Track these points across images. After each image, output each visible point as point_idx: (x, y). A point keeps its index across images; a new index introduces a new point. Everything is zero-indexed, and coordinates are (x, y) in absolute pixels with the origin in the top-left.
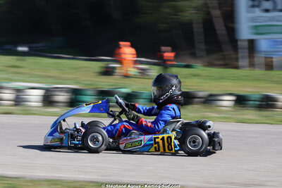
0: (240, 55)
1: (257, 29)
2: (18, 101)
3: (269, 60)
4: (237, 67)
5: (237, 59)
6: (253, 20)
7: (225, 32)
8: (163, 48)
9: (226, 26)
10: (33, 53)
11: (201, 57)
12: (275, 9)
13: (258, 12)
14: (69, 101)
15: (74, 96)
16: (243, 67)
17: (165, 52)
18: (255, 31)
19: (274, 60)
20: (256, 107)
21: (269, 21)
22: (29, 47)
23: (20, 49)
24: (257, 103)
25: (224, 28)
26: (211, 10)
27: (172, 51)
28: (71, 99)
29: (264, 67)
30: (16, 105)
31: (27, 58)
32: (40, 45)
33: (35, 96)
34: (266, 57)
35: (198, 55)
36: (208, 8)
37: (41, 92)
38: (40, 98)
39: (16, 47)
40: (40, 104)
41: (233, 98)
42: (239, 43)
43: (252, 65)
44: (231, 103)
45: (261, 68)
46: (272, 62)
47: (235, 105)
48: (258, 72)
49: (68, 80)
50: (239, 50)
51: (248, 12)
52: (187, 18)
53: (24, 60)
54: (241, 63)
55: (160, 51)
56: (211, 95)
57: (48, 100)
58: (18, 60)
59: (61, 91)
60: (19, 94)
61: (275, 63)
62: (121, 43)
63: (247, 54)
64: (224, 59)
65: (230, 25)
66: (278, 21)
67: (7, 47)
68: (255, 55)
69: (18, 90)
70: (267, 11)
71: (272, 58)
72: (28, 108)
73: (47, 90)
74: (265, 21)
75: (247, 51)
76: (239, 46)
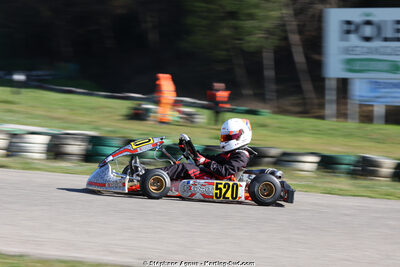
0: (327, 97)
1: (351, 64)
3: (365, 109)
4: (322, 117)
5: (322, 106)
6: (347, 50)
7: (305, 66)
8: (217, 85)
9: (307, 58)
11: (271, 100)
12: (379, 38)
13: (354, 40)
14: (84, 153)
15: (90, 147)
17: (218, 90)
18: (348, 67)
19: (375, 109)
20: (348, 173)
21: (368, 53)
25: (304, 60)
26: (289, 35)
27: (226, 89)
28: (87, 150)
31: (23, 90)
34: (361, 105)
35: (267, 97)
36: (285, 31)
37: (45, 139)
41: (316, 159)
42: (327, 82)
43: (342, 115)
44: (313, 167)
45: (353, 119)
46: (372, 111)
47: (318, 169)
48: (352, 125)
49: (83, 124)
50: (327, 92)
51: (342, 40)
52: (252, 44)
54: (327, 111)
55: (211, 88)
56: (285, 154)
61: (375, 114)
62: (161, 75)
63: (334, 98)
64: (304, 104)
65: (316, 57)
66: (383, 54)
68: (349, 101)
70: (367, 39)
71: (372, 106)
73: (54, 137)
74: (363, 53)
75: (334, 93)
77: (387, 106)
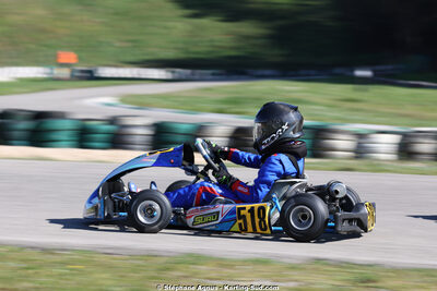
2: (360, 152)
10: (380, 79)
22: (374, 71)
23: (359, 73)
30: (357, 158)
32: (390, 67)
33: (385, 145)
38: (393, 148)
39: (352, 71)
40: (394, 157)
53: (366, 90)
57: (406, 151)
58: (355, 90)
59: (425, 137)
60: (362, 141)
67: (338, 70)
69: (360, 136)
72: (376, 162)
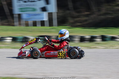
0: (15, 20)
1: (22, 10)
3: (27, 22)
4: (14, 26)
5: (14, 22)
6: (20, 6)
7: (8, 11)
9: (9, 8)
12: (29, 1)
13: (22, 3)
16: (16, 25)
18: (21, 10)
19: (29, 22)
20: (21, 42)
21: (27, 6)
24: (21, 40)
25: (8, 9)
26: (2, 2)
29: (25, 25)
34: (25, 21)
41: (11, 38)
42: (14, 15)
43: (20, 24)
44: (10, 41)
45: (24, 26)
46: (28, 23)
47: (12, 41)
48: (23, 27)
50: (14, 18)
51: (18, 2)
54: (15, 24)
56: (2, 38)
61: (29, 24)
63: (18, 20)
64: (8, 22)
65: (11, 8)
66: (30, 6)
68: (21, 20)
70: (25, 2)
71: (28, 21)
74: (25, 6)
75: (18, 19)
76: (14, 17)
77: (33, 21)
